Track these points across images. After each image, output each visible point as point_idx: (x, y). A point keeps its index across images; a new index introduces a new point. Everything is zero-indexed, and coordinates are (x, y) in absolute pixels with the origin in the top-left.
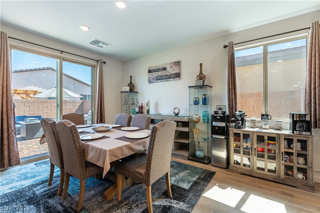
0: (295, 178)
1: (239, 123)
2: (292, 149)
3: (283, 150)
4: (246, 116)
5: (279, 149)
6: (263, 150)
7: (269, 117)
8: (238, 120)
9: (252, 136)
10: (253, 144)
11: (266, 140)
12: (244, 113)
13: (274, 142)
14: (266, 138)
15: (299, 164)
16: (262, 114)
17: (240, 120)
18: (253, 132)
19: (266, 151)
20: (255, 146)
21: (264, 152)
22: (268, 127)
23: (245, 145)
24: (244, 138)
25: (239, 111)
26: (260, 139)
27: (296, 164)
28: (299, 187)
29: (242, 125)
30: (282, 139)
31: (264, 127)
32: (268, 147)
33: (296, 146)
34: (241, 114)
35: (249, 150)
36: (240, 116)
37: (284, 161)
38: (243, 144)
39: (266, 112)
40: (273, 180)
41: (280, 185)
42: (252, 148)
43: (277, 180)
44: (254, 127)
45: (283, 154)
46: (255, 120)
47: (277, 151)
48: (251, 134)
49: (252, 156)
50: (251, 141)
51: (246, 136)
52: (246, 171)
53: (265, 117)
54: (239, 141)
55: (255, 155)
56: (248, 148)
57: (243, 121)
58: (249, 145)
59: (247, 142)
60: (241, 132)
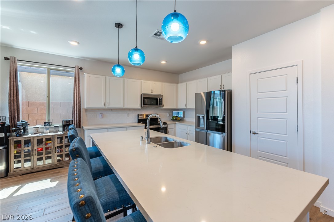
0: (64, 162)
1: (21, 132)
2: (62, 143)
3: (56, 145)
4: (29, 124)
5: (54, 146)
6: (42, 150)
7: (51, 124)
8: (20, 129)
9: (33, 140)
10: (33, 147)
11: (44, 141)
12: (27, 123)
13: (51, 142)
14: (44, 140)
15: (66, 152)
16: (44, 122)
17: (22, 129)
18: (34, 137)
19: (44, 149)
20: (35, 148)
21: (43, 150)
22: (48, 131)
23: (26, 149)
24: (25, 144)
25: (22, 121)
26: (40, 141)
27: (64, 152)
28: (66, 166)
29: (24, 133)
30: (56, 138)
31: (45, 131)
32: (46, 146)
33: (64, 141)
35: (30, 152)
36: (22, 125)
37: (57, 152)
38: (24, 149)
39: (48, 120)
40: (49, 169)
41: (54, 170)
42: (32, 150)
43: (52, 168)
44: (37, 133)
45: (56, 148)
46: (38, 127)
47: (52, 147)
48: (32, 139)
49: (33, 156)
50: (32, 145)
51: (27, 142)
52: (27, 171)
53: (47, 124)
54: (20, 147)
55: (35, 155)
56: (29, 151)
57: (25, 130)
58: (30, 148)
59: (28, 147)
60: (22, 139)
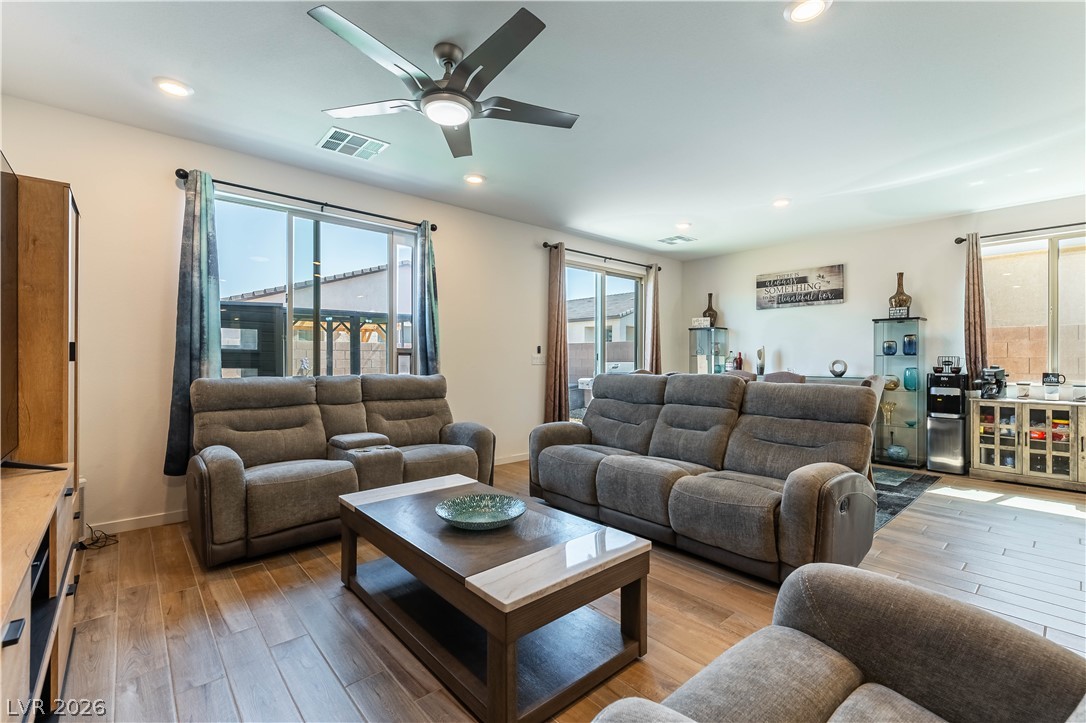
1: (992, 389)
4: (1007, 375)
5: (1076, 433)
6: (1043, 437)
7: (1061, 379)
8: (989, 383)
9: (1020, 411)
10: (1022, 426)
11: (1049, 418)
12: (1003, 371)
13: (1066, 421)
14: (1049, 414)
16: (1044, 374)
17: (994, 384)
18: (1023, 404)
19: (1049, 437)
20: (1027, 429)
21: (1045, 439)
22: (1056, 396)
23: (1004, 428)
24: (1002, 417)
25: (992, 368)
26: (1038, 416)
29: (999, 391)
30: (1080, 415)
31: (1047, 397)
32: (1054, 430)
34: (995, 373)
35: (1014, 436)
36: (995, 375)
38: (1001, 426)
39: (1053, 371)
40: (1063, 487)
42: (1019, 433)
43: (1072, 489)
46: (1029, 385)
47: (1071, 436)
48: (1018, 408)
49: (1020, 448)
50: (1017, 421)
51: (1008, 413)
52: (1006, 475)
53: (1052, 378)
54: (992, 421)
55: (1026, 446)
56: (1009, 433)
57: (1000, 385)
58: (1013, 427)
59: (1008, 424)
60: (996, 404)
